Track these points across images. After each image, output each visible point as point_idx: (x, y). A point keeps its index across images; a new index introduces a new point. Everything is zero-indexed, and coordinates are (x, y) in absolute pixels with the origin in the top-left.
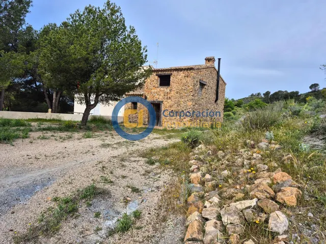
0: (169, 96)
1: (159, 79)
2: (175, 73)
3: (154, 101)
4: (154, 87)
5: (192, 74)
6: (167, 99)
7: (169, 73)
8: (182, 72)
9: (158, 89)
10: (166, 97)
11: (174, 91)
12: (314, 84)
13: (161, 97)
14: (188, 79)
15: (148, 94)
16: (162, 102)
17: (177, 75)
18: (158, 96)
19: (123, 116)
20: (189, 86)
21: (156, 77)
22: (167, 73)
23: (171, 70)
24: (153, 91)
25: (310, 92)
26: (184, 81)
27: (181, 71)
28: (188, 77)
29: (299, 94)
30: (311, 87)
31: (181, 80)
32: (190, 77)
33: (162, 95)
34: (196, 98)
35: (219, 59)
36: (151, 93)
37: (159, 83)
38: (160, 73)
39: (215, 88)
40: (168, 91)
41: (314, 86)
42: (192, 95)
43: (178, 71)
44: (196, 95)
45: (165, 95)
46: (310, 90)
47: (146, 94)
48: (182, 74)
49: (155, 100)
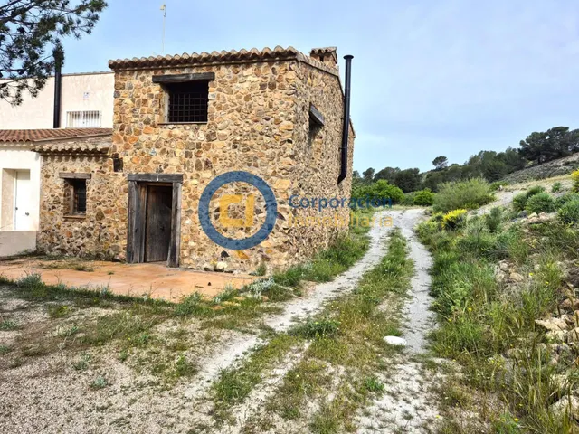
0: (204, 156)
1: (166, 96)
2: (224, 72)
3: (148, 175)
4: (147, 122)
5: (291, 75)
6: (198, 167)
7: (203, 71)
8: (250, 70)
9: (164, 133)
10: (194, 161)
11: (223, 137)
12: (441, 157)
13: (174, 161)
14: (277, 95)
15: (127, 148)
16: (180, 178)
17: (234, 81)
18: (162, 159)
19: (35, 230)
20: (278, 122)
21: (156, 89)
22: (194, 73)
23: (209, 61)
24: (143, 138)
25: (434, 170)
26: (260, 102)
27: (248, 65)
28: (272, 86)
29: (420, 173)
30: (435, 162)
31: (248, 98)
32: (282, 88)
33: (180, 152)
34: (302, 166)
35: (348, 58)
36: (138, 146)
37: (166, 111)
38: (167, 73)
39: (338, 140)
40: (202, 137)
41: (440, 160)
42: (290, 152)
43: (236, 65)
44: (301, 154)
45: (188, 155)
46: (434, 168)
47: (120, 149)
48: (250, 75)
49: (153, 172)
